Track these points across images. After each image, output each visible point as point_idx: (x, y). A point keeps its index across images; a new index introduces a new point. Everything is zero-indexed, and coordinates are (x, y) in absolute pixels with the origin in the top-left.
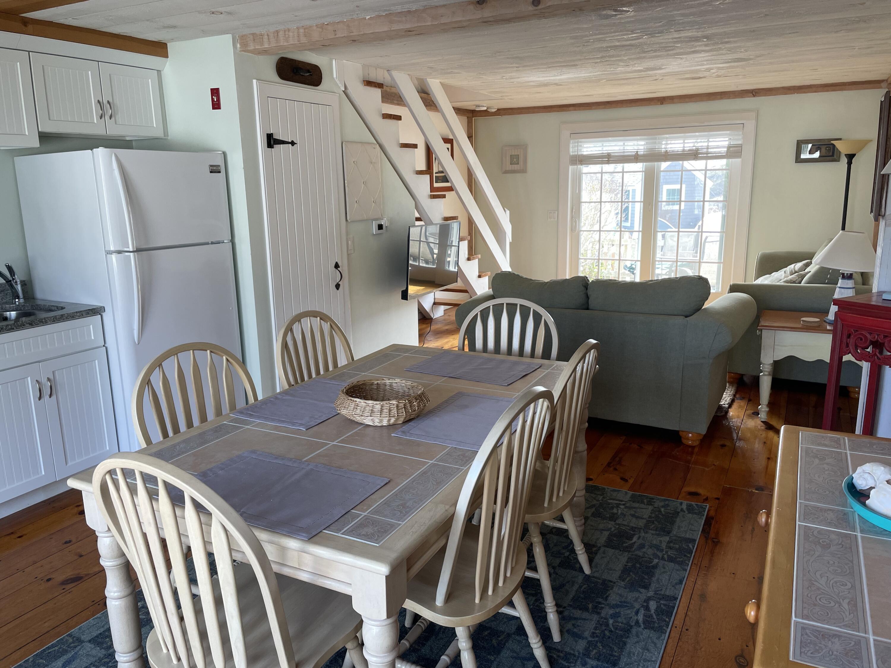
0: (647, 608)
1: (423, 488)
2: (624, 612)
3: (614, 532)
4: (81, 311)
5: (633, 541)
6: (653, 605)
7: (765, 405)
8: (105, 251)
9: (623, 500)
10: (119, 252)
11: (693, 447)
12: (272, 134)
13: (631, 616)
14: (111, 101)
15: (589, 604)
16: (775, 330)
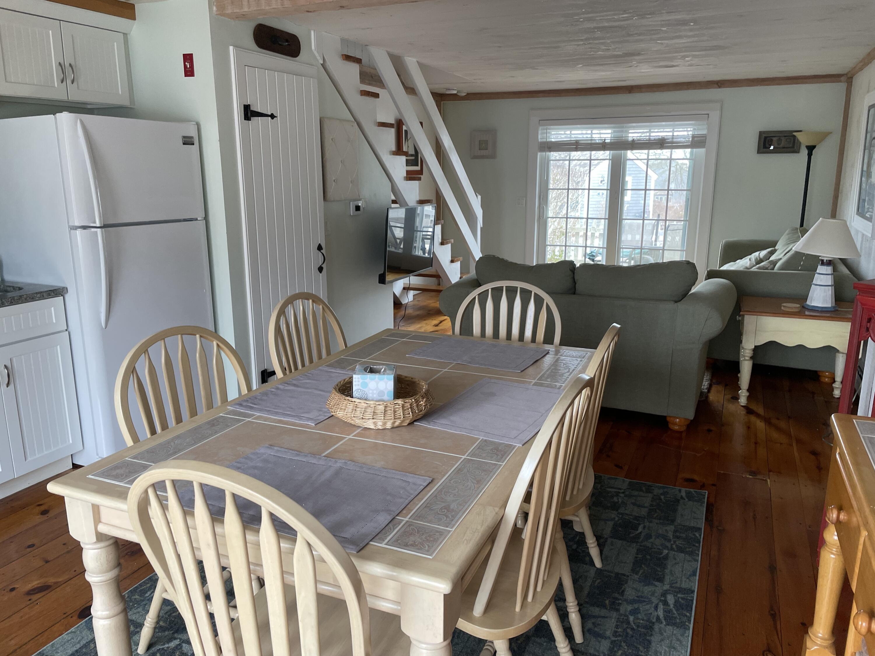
0: (665, 603)
1: (464, 487)
2: (643, 607)
3: (618, 522)
4: (42, 292)
5: (638, 532)
6: (671, 599)
7: (744, 390)
8: (69, 226)
9: (622, 488)
10: (84, 228)
11: (681, 432)
12: (249, 105)
13: (650, 612)
14: (73, 63)
15: (605, 600)
16: (757, 315)
